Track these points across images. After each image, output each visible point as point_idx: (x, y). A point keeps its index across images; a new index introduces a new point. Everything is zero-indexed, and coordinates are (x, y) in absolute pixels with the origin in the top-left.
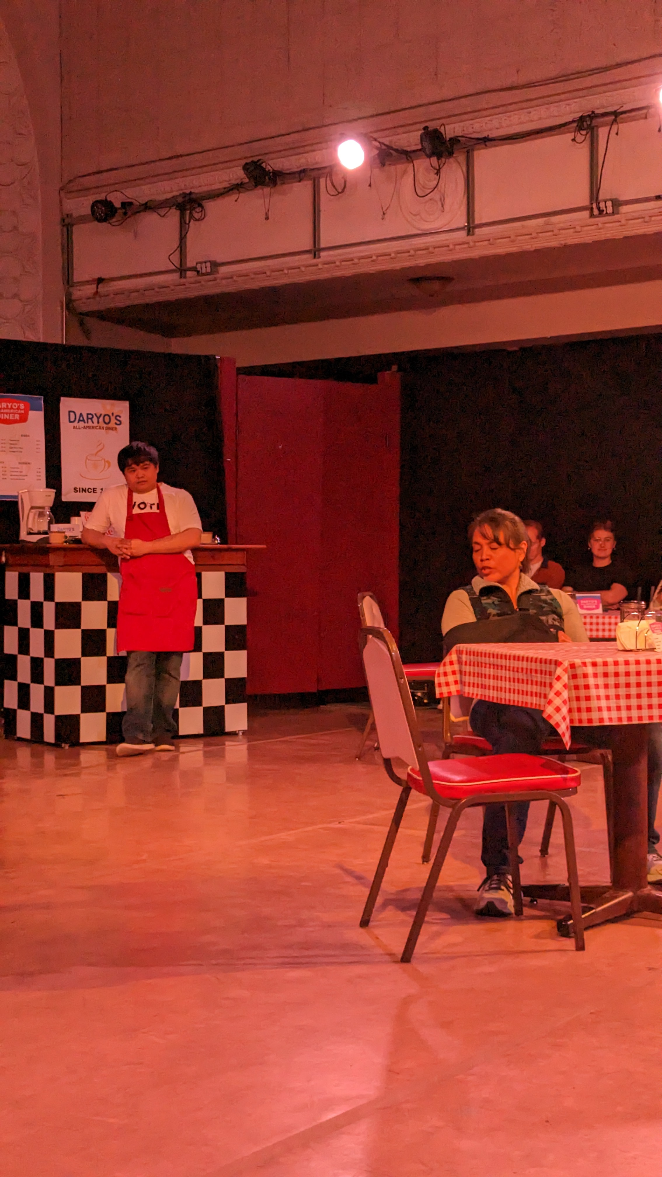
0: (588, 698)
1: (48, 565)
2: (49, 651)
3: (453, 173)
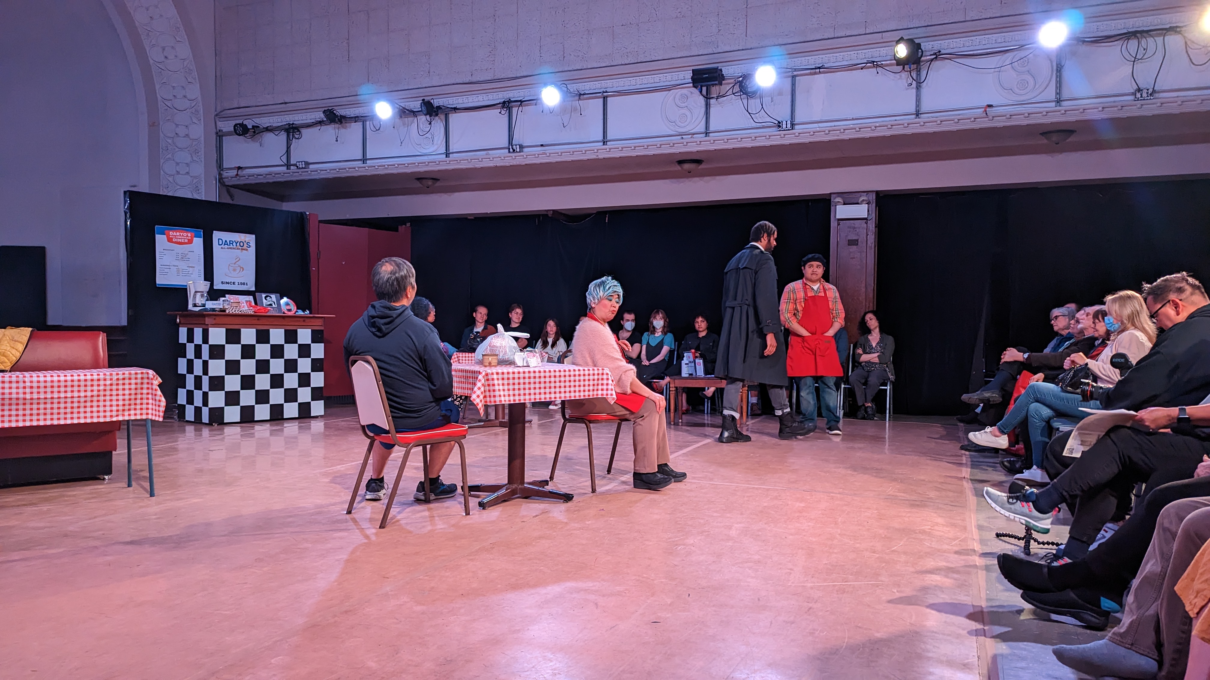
0: (494, 391)
1: (205, 324)
2: (206, 372)
3: (438, 125)
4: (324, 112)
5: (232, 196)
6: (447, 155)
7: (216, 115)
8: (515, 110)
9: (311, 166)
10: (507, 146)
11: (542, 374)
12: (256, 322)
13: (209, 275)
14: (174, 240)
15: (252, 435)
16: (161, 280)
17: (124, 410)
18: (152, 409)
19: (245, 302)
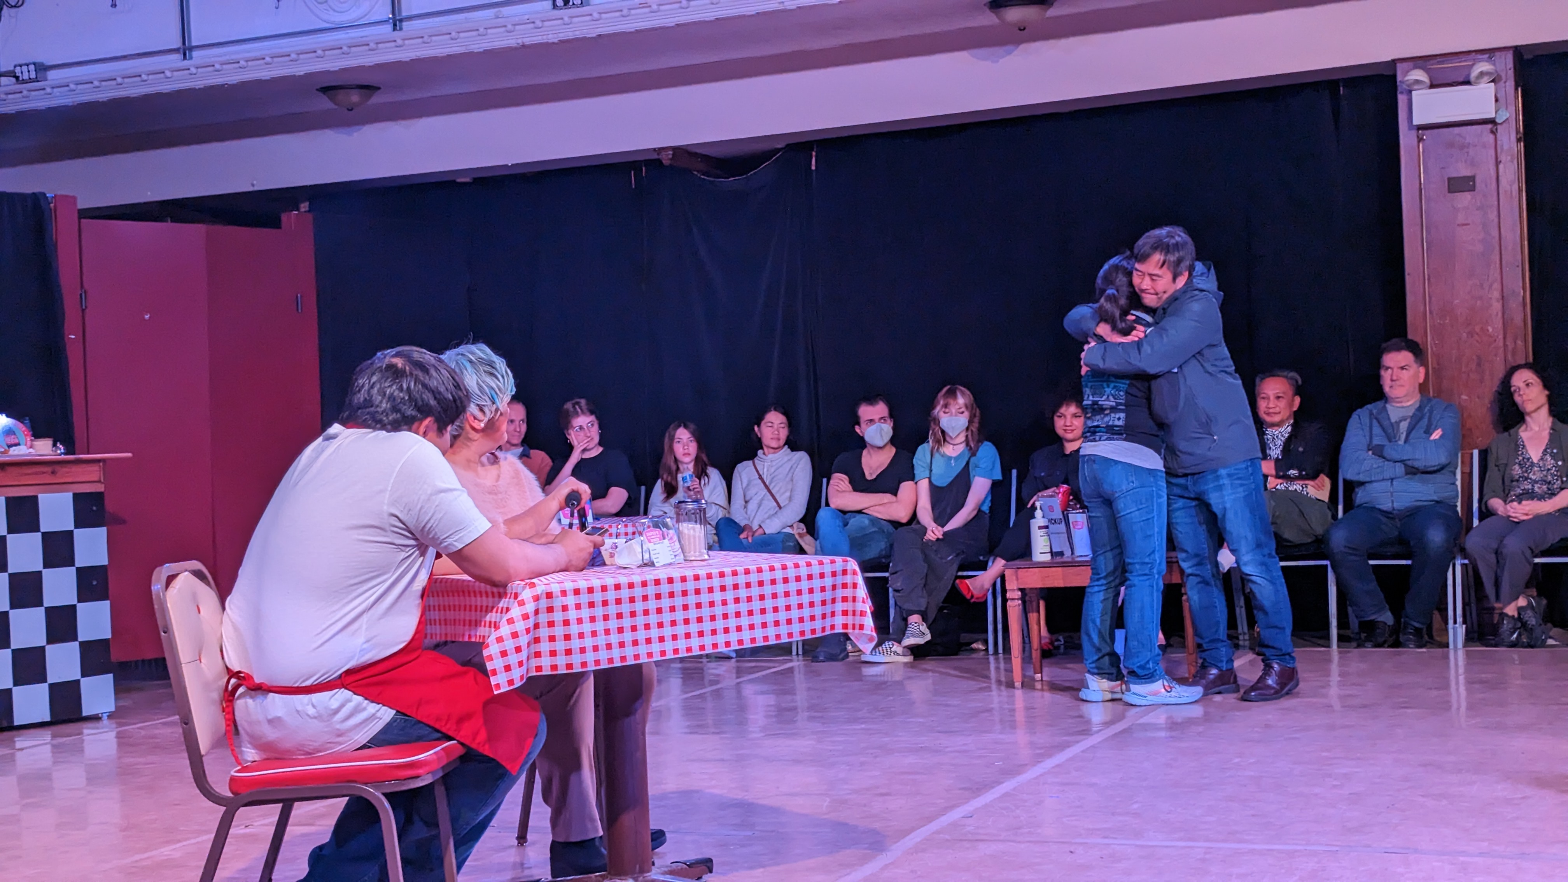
0: (567, 637)
6: (395, 25)
9: (52, 75)
11: (691, 586)
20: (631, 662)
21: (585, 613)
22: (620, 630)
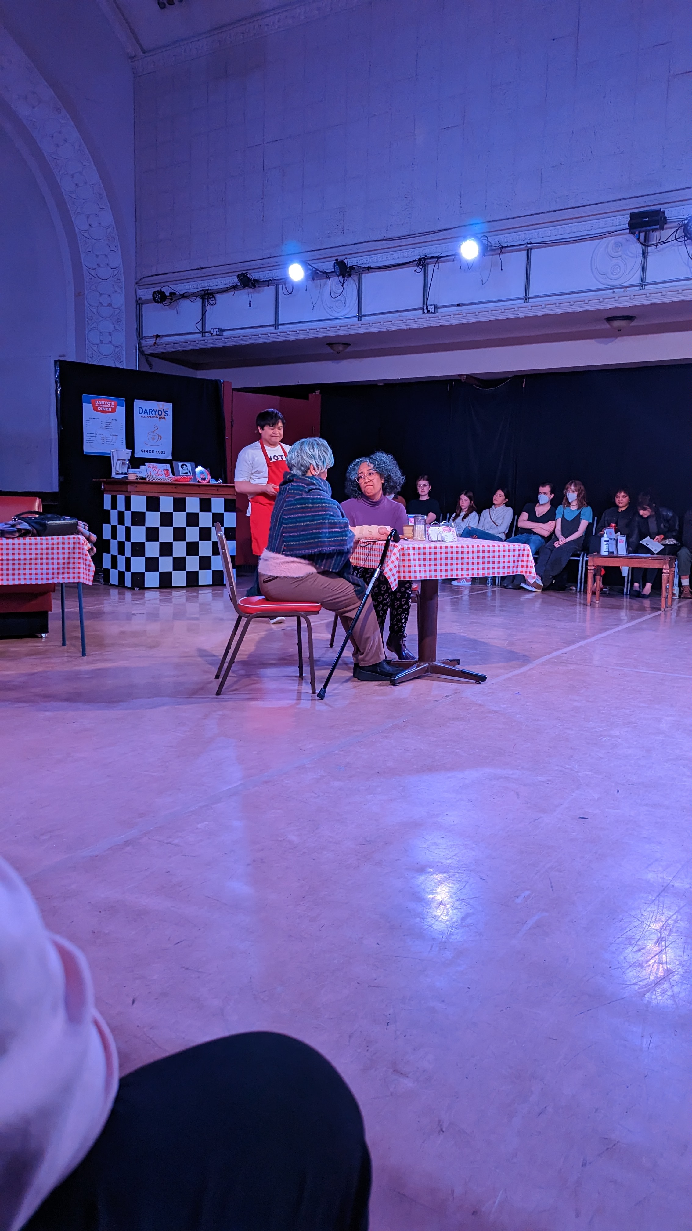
1: (127, 491)
2: (128, 538)
3: (351, 284)
4: (238, 276)
5: (150, 365)
6: (359, 318)
7: (136, 283)
8: (430, 267)
9: (225, 333)
10: (421, 306)
12: (174, 490)
13: (130, 444)
14: (99, 409)
15: (169, 601)
16: (88, 448)
17: (58, 573)
18: (83, 573)
19: (163, 471)
20: (433, 578)
21: (417, 557)
22: (430, 565)
